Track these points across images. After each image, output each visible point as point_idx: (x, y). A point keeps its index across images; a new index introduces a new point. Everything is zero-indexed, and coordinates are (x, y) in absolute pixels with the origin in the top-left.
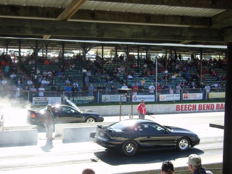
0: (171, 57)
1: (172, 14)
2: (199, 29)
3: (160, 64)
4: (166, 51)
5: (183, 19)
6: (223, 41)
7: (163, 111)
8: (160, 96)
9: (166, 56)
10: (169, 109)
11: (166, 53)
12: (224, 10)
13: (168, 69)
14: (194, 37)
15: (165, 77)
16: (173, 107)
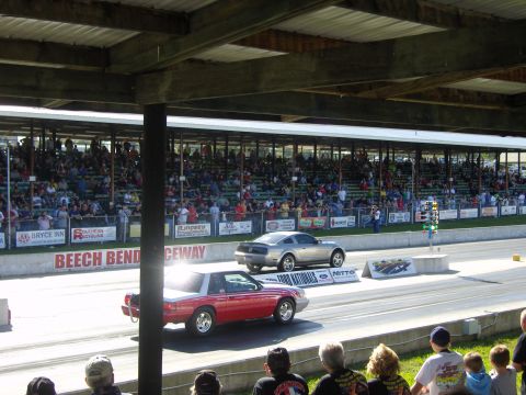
0: (43, 144)
1: (17, 36)
3: (17, 160)
4: (32, 130)
7: (23, 269)
8: (19, 234)
9: (32, 141)
10: (39, 264)
11: (32, 135)
12: (136, 33)
13: (37, 173)
15: (29, 190)
16: (49, 259)
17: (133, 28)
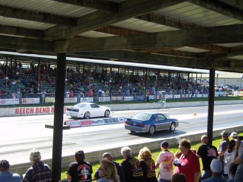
0: (11, 64)
1: (8, 24)
2: (34, 40)
3: (1, 71)
4: (7, 59)
5: (19, 30)
6: (53, 52)
9: (7, 63)
10: (9, 112)
11: (7, 61)
12: (55, 25)
13: (8, 76)
14: (27, 47)
15: (5, 83)
16: (13, 110)
17: (54, 23)
